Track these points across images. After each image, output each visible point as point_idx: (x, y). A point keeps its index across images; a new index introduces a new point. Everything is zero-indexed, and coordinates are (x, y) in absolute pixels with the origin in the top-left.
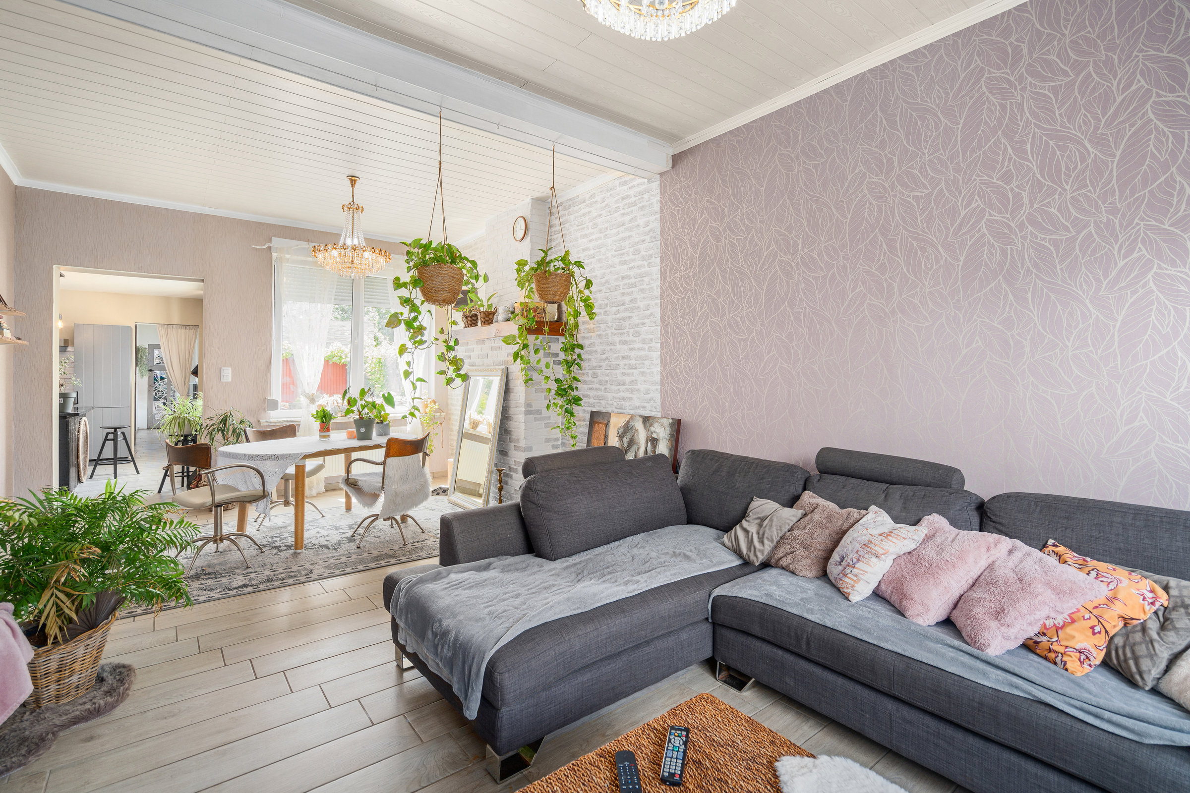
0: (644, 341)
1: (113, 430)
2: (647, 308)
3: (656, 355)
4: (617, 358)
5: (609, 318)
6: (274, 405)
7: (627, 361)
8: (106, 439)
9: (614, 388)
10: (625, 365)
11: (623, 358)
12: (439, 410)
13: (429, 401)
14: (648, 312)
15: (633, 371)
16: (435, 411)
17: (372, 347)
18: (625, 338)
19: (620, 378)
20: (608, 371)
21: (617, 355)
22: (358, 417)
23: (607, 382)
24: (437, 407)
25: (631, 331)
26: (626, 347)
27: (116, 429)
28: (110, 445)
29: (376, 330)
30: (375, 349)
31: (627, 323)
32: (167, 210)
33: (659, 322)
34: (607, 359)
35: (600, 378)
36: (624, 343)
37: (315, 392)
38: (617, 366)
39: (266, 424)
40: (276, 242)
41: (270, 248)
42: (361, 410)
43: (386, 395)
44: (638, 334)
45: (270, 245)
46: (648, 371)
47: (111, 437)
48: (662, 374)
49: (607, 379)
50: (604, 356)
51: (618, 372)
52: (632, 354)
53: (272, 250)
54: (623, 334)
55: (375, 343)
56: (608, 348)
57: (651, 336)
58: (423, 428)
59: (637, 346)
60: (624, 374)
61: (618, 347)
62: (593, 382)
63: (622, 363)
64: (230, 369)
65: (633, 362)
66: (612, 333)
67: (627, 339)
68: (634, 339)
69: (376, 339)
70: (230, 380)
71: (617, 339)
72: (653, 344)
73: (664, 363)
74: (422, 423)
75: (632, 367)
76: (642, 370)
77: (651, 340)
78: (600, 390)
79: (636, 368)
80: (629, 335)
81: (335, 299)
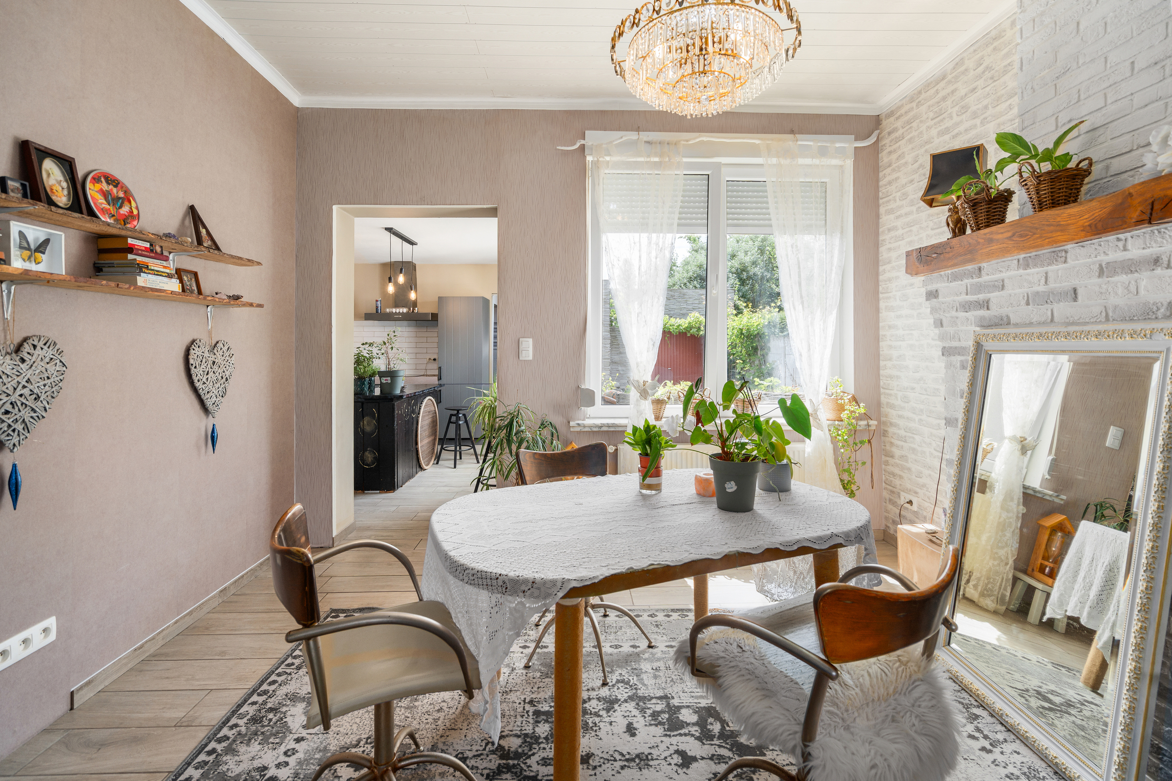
1: (456, 412)
6: (588, 398)
8: (450, 422)
12: (866, 416)
13: (847, 398)
16: (860, 418)
17: (732, 317)
22: (719, 450)
24: (862, 411)
27: (458, 411)
28: (452, 427)
29: (736, 297)
30: (736, 318)
32: (453, 111)
37: (648, 378)
39: (578, 429)
40: (593, 137)
41: (583, 148)
42: (726, 434)
43: (789, 403)
45: (583, 142)
47: (454, 419)
53: (586, 152)
55: (735, 312)
58: (835, 450)
64: (530, 340)
69: (736, 307)
70: (531, 358)
74: (834, 440)
81: (679, 225)
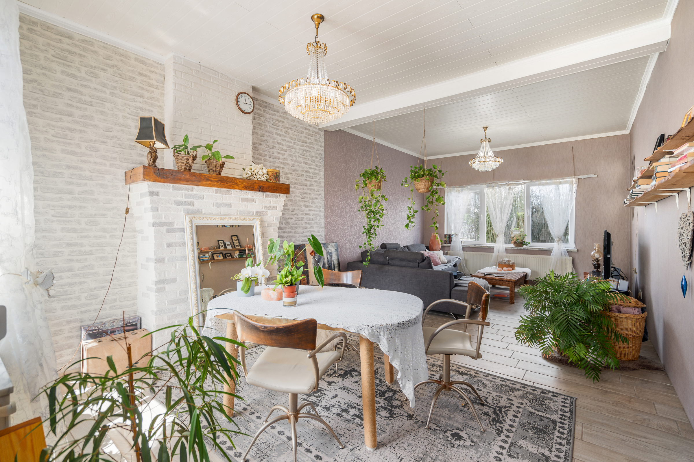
0: (317, 207)
2: (318, 191)
3: (322, 214)
4: (302, 214)
5: (297, 191)
7: (308, 216)
9: (301, 230)
10: (307, 218)
11: (306, 214)
14: (319, 193)
15: (311, 221)
18: (307, 204)
19: (304, 225)
20: (297, 221)
21: (302, 213)
23: (296, 227)
25: (311, 201)
26: (307, 209)
31: (308, 196)
33: (324, 199)
34: (296, 214)
35: (291, 225)
36: (307, 206)
38: (302, 219)
44: (313, 203)
46: (319, 222)
48: (325, 223)
49: (296, 226)
50: (294, 213)
51: (303, 222)
52: (311, 213)
54: (306, 201)
56: (297, 208)
57: (320, 205)
59: (313, 209)
60: (306, 223)
61: (303, 208)
62: (286, 228)
63: (305, 217)
65: (311, 217)
66: (299, 200)
67: (308, 204)
68: (312, 205)
71: (302, 204)
72: (321, 209)
73: (326, 218)
75: (310, 219)
76: (316, 221)
77: (320, 207)
78: (292, 232)
79: (313, 220)
80: (309, 202)
